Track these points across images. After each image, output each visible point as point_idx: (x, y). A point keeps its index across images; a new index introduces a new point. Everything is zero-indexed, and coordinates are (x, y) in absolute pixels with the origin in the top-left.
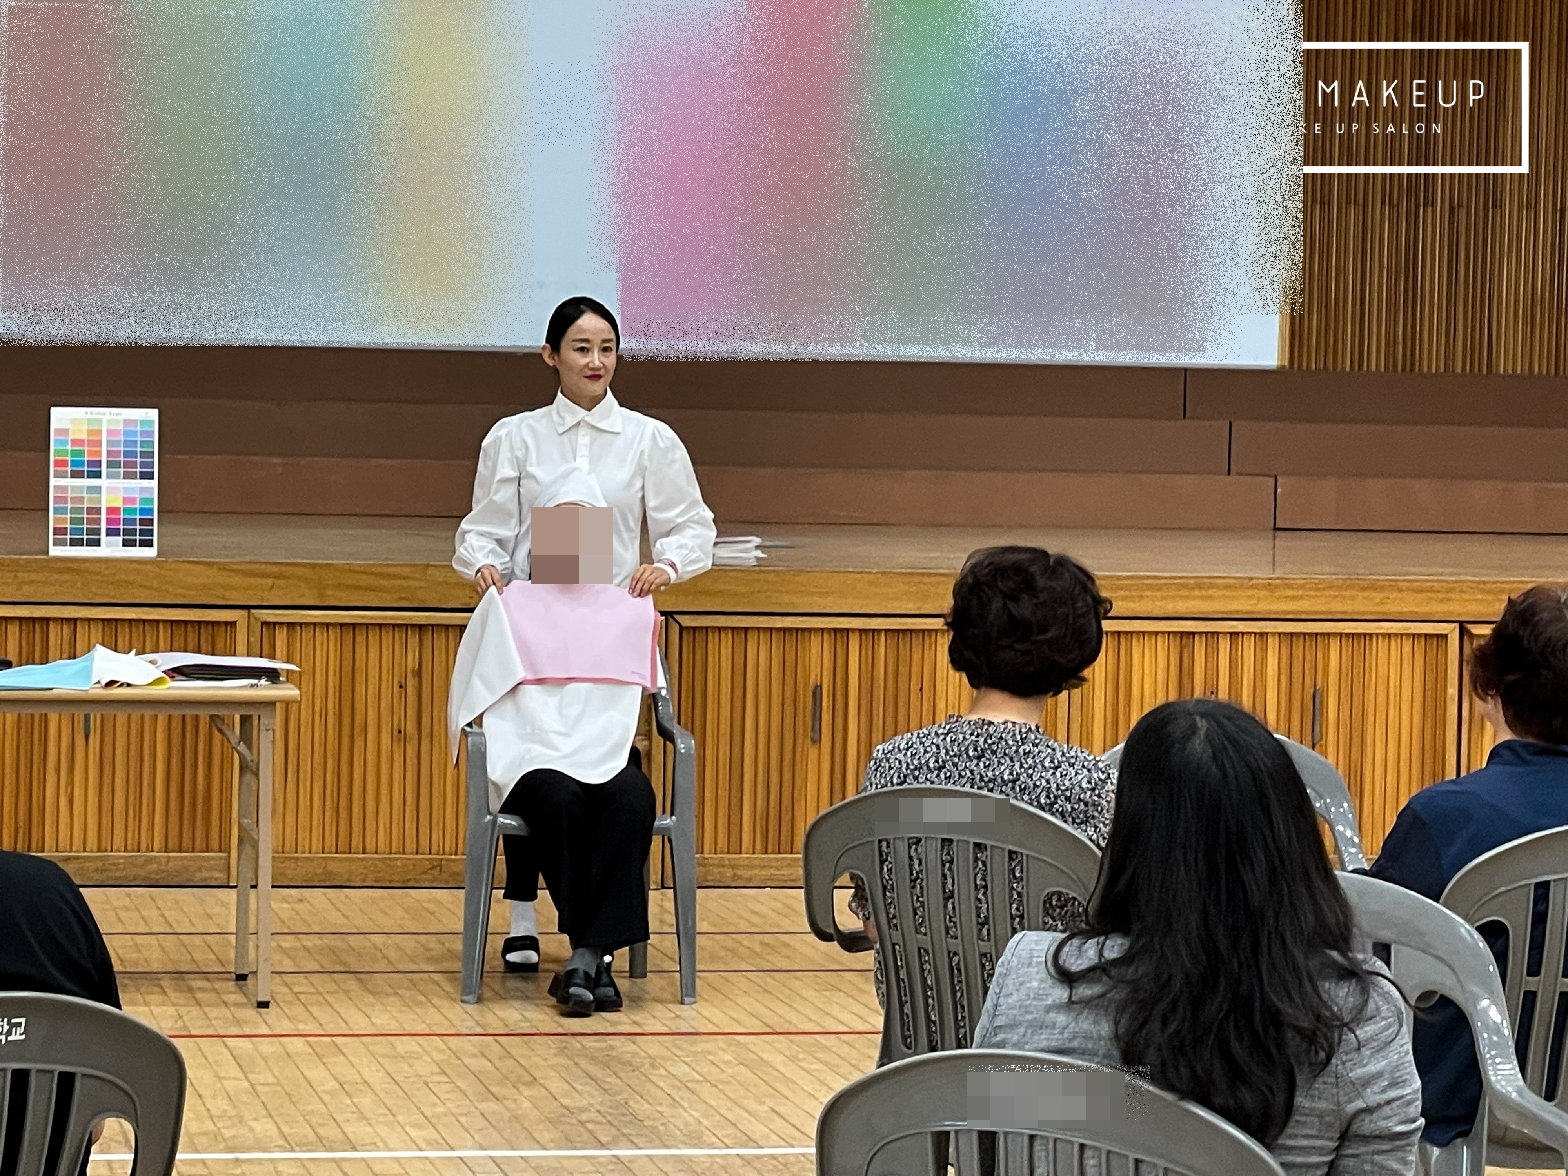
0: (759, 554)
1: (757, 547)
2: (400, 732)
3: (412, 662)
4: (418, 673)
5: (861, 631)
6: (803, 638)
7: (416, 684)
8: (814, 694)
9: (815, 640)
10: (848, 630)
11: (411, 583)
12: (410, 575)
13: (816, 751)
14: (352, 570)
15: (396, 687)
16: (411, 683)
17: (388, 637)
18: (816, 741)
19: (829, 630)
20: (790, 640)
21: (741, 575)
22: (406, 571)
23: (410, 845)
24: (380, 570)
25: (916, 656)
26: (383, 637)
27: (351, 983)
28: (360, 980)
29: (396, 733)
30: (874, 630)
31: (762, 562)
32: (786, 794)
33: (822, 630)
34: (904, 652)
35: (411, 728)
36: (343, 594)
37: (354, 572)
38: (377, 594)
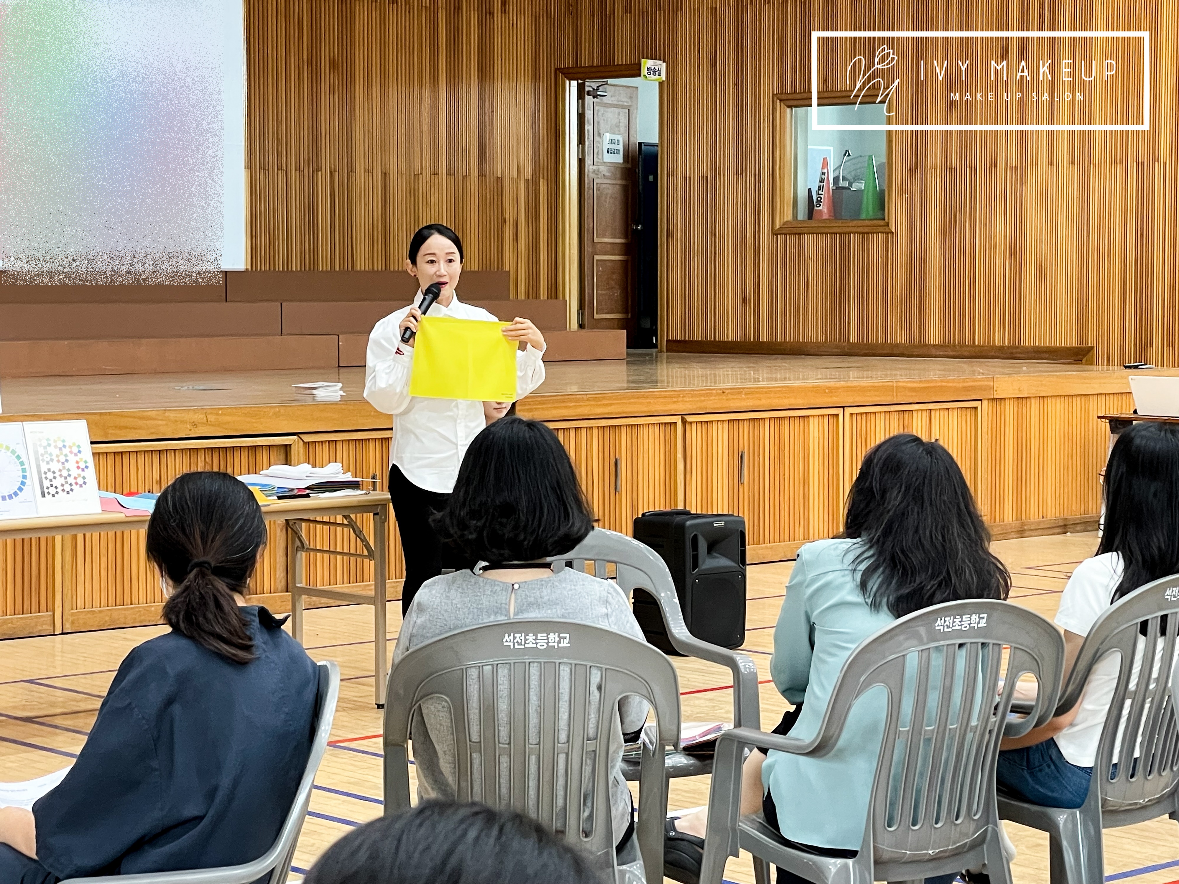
0: (341, 393)
11: (157, 422)
12: (156, 417)
21: (336, 406)
26: (139, 460)
31: (343, 398)
36: (118, 432)
37: (126, 416)
38: (138, 431)
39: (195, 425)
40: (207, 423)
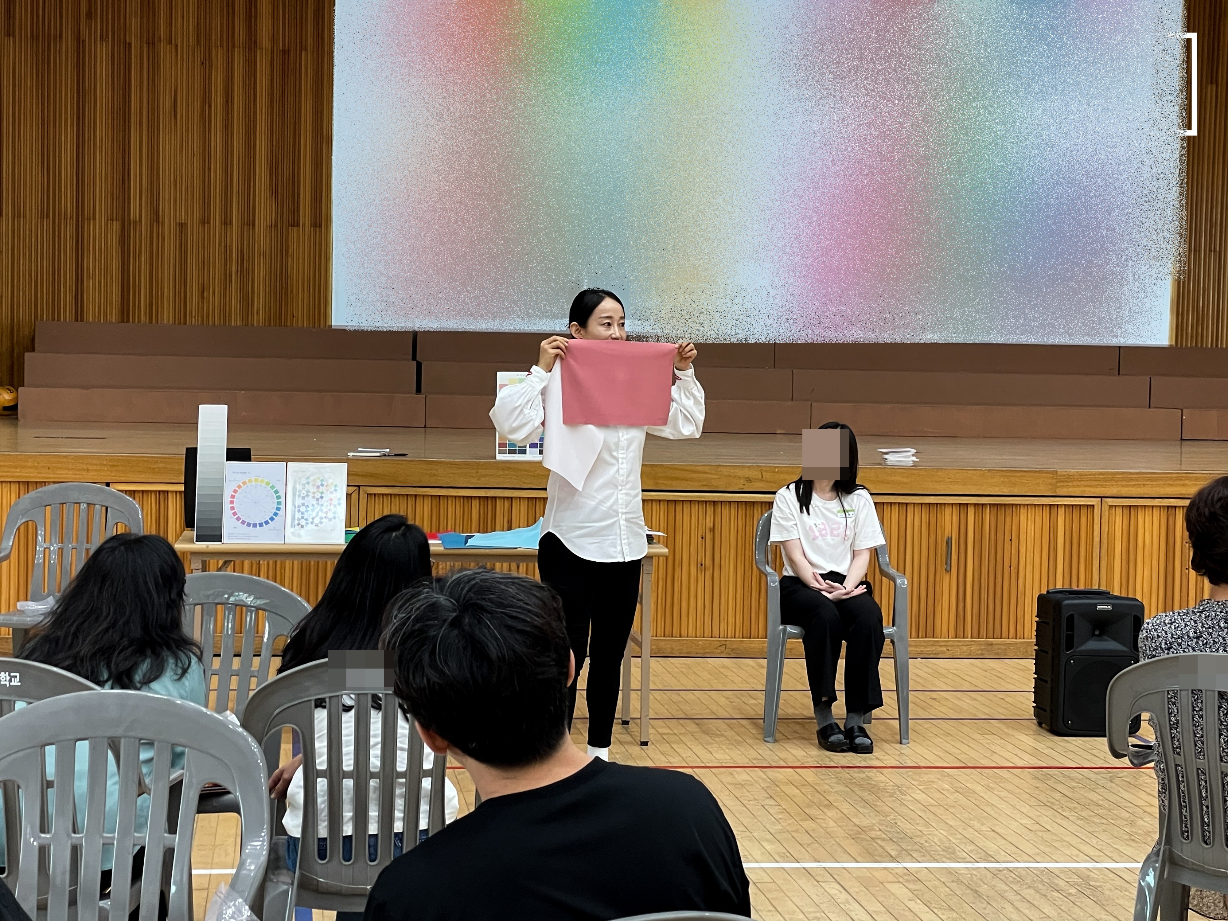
0: (914, 459)
1: (913, 455)
2: (702, 565)
3: (710, 524)
4: (713, 530)
5: (975, 505)
6: (941, 508)
7: (712, 536)
8: (947, 543)
9: (948, 510)
10: (967, 504)
11: (709, 476)
12: (709, 471)
13: (948, 577)
14: (674, 468)
15: (700, 538)
16: (709, 536)
17: (695, 507)
18: (949, 571)
19: (956, 504)
20: (933, 510)
21: (904, 471)
22: (706, 469)
23: (708, 632)
24: (691, 468)
25: (1008, 520)
26: (693, 509)
27: (691, 726)
28: (698, 724)
29: (699, 565)
30: (983, 505)
31: (916, 464)
32: (930, 602)
33: (952, 504)
34: (1001, 518)
35: (708, 562)
36: (669, 482)
37: (676, 469)
38: (689, 482)
39: (749, 480)
40: (761, 480)
